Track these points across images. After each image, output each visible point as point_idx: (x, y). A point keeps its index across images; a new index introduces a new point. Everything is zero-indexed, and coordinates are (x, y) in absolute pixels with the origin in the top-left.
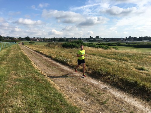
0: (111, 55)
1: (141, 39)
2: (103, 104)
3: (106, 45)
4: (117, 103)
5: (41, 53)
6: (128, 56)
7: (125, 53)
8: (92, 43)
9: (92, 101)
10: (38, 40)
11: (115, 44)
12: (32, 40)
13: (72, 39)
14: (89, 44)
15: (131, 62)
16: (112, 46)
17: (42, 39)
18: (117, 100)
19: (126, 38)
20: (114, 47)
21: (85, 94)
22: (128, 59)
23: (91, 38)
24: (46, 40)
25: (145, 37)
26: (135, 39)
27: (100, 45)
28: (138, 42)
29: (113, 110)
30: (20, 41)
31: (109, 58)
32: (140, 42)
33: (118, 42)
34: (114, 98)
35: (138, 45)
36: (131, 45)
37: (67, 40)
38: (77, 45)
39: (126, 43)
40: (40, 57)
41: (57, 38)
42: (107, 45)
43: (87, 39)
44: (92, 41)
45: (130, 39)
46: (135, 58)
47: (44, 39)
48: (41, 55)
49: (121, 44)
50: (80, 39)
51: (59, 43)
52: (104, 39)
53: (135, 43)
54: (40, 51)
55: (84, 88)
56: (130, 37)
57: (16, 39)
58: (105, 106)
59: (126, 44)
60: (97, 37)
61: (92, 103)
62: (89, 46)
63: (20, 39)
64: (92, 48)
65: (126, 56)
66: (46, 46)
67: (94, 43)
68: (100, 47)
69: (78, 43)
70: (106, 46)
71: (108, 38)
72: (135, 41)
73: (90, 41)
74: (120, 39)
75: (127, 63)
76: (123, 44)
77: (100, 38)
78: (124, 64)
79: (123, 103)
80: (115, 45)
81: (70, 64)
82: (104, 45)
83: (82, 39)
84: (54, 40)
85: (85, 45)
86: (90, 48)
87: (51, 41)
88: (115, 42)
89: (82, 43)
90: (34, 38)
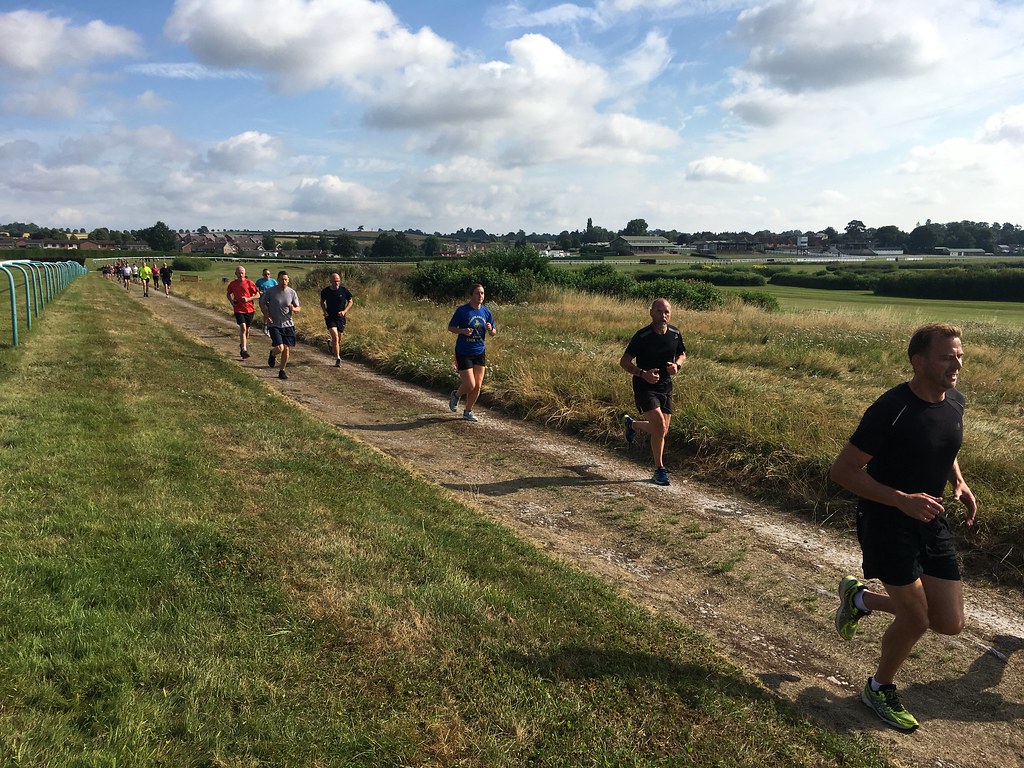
0: (741, 340)
1: (926, 237)
2: (717, 572)
3: (696, 278)
4: (786, 568)
6: (842, 350)
7: (825, 329)
8: (608, 270)
9: (658, 562)
10: (228, 249)
11: (752, 275)
12: (187, 248)
13: (464, 237)
14: (588, 272)
15: (862, 383)
16: (739, 289)
17: (258, 240)
18: (786, 558)
19: (830, 231)
20: (751, 290)
21: (618, 537)
22: (842, 364)
23: (593, 233)
24: (286, 247)
25: (954, 226)
26: (888, 237)
27: (661, 281)
28: (911, 258)
29: (770, 593)
30: (105, 254)
31: (724, 360)
32: (919, 258)
33: (771, 262)
34: (773, 549)
35: (905, 280)
36: (860, 277)
37: (432, 245)
38: (511, 281)
39: (831, 267)
41: (360, 234)
42: (707, 279)
43: (565, 241)
44: (602, 253)
45: (857, 237)
46: (885, 356)
47: (268, 239)
49: (794, 270)
50: (519, 239)
51: (385, 266)
52: (682, 239)
53: (888, 267)
55: (607, 510)
56: (855, 227)
57: (74, 240)
58: (729, 582)
59: (831, 275)
60: (637, 227)
61: (659, 568)
62: (593, 289)
63: (107, 241)
64: (609, 299)
65: (828, 345)
66: (304, 288)
67: (622, 266)
69: (513, 266)
70: (702, 284)
71: (708, 235)
72: (889, 256)
73: (586, 254)
74: (789, 239)
75: (834, 386)
76: (811, 271)
77: (653, 233)
78: (820, 390)
79: (814, 569)
80: (754, 282)
81: (498, 394)
82: (687, 277)
83: (534, 238)
84: (343, 244)
85: (561, 280)
86: (599, 303)
87: (323, 257)
88: (755, 261)
89: (539, 267)
90: (203, 230)
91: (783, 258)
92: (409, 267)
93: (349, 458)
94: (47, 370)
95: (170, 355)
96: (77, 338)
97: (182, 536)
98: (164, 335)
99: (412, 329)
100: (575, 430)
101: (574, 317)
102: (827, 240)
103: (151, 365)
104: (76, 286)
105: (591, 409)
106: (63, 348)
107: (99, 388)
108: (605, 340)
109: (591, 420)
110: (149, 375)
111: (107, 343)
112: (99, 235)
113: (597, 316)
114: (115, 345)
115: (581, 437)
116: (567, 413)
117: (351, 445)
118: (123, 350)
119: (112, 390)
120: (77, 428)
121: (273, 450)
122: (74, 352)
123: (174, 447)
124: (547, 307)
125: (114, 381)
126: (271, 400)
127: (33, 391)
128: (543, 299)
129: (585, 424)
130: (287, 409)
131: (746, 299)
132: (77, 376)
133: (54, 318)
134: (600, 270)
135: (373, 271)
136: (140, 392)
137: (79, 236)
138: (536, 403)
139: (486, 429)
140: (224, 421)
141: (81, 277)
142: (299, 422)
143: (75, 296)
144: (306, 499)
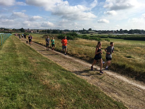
0: (105, 46)
1: (131, 32)
2: (101, 79)
3: (98, 37)
4: (110, 78)
5: (40, 44)
6: (119, 47)
7: (116, 44)
8: (86, 35)
9: (92, 77)
10: (32, 32)
11: (106, 36)
12: (26, 32)
13: (65, 30)
14: (83, 36)
15: (121, 52)
16: (105, 39)
17: (36, 30)
18: (110, 77)
19: (117, 30)
20: (106, 39)
22: (119, 49)
23: (84, 30)
24: (40, 32)
25: (135, 30)
26: (126, 31)
27: (93, 37)
28: (129, 34)
29: (108, 82)
30: (14, 32)
32: (130, 34)
33: (109, 35)
34: (108, 76)
35: (128, 38)
36: (122, 37)
37: (61, 32)
38: (72, 37)
39: (117, 36)
40: (41, 47)
41: (51, 30)
42: (100, 37)
43: (80, 31)
44: (85, 33)
45: (121, 31)
46: (125, 48)
47: (38, 31)
48: (41, 46)
49: (112, 36)
50: (73, 31)
51: (54, 35)
52: (97, 31)
53: (126, 36)
54: (40, 42)
56: (121, 30)
58: (102, 80)
59: (118, 37)
60: (90, 29)
61: (92, 78)
62: (84, 38)
63: (15, 30)
64: (86, 40)
65: (117, 47)
66: (43, 37)
67: (88, 35)
68: (93, 39)
69: (72, 35)
71: (100, 31)
72: (126, 34)
73: (83, 33)
74: (112, 31)
75: (117, 52)
76: (115, 36)
77: (92, 30)
78: (116, 53)
79: (114, 78)
80: (107, 38)
81: (70, 53)
82: (97, 37)
83: (75, 31)
84: (48, 31)
85: (79, 37)
86: (84, 40)
87: (45, 33)
88: (107, 35)
89: (76, 35)
90: (28, 29)
91: (111, 34)
92: (58, 35)
93: (49, 62)
94: (6, 49)
95: (24, 47)
96: (10, 44)
97: (25, 73)
98: (23, 44)
99: (58, 44)
100: (81, 58)
101: (81, 42)
102: (117, 32)
103: (21, 48)
104: (10, 37)
105: (83, 55)
106: (8, 46)
107: (14, 51)
108: (85, 46)
109: (83, 57)
110: (21, 49)
111: (15, 45)
112: (13, 30)
113: (84, 42)
114: (16, 45)
115: (82, 59)
116: (80, 56)
117: (49, 60)
118: (17, 46)
119: (15, 52)
120: (11, 57)
121: (38, 61)
122: (10, 46)
123: (24, 60)
124: (77, 41)
125: (16, 50)
126: (38, 53)
127: (4, 52)
128: (76, 40)
129: (82, 58)
130: (40, 55)
131: (105, 40)
132: (10, 50)
133: (7, 41)
134: (85, 36)
135: (52, 35)
136: (19, 52)
137: (11, 30)
138: (76, 54)
139: (68, 58)
140: (31, 56)
141: (11, 36)
142: (42, 57)
143: (10, 38)
144: (43, 68)
